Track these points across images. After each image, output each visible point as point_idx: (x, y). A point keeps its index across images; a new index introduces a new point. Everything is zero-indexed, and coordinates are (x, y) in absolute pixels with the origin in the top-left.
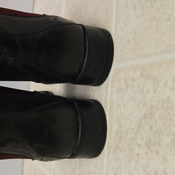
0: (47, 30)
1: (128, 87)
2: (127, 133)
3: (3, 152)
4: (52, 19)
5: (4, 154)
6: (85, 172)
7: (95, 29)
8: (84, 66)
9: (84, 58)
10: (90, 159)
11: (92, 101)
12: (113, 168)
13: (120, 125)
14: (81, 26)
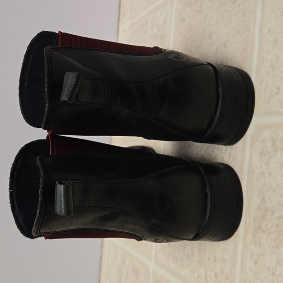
0: (169, 73)
1: (276, 150)
2: (274, 211)
3: (108, 229)
4: (174, 57)
5: (109, 231)
6: (208, 260)
7: (229, 71)
8: (216, 120)
9: (216, 110)
10: (216, 242)
11: (221, 166)
12: (252, 254)
13: (264, 200)
14: (211, 67)
